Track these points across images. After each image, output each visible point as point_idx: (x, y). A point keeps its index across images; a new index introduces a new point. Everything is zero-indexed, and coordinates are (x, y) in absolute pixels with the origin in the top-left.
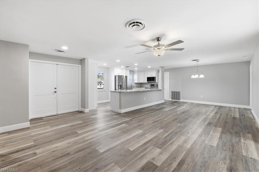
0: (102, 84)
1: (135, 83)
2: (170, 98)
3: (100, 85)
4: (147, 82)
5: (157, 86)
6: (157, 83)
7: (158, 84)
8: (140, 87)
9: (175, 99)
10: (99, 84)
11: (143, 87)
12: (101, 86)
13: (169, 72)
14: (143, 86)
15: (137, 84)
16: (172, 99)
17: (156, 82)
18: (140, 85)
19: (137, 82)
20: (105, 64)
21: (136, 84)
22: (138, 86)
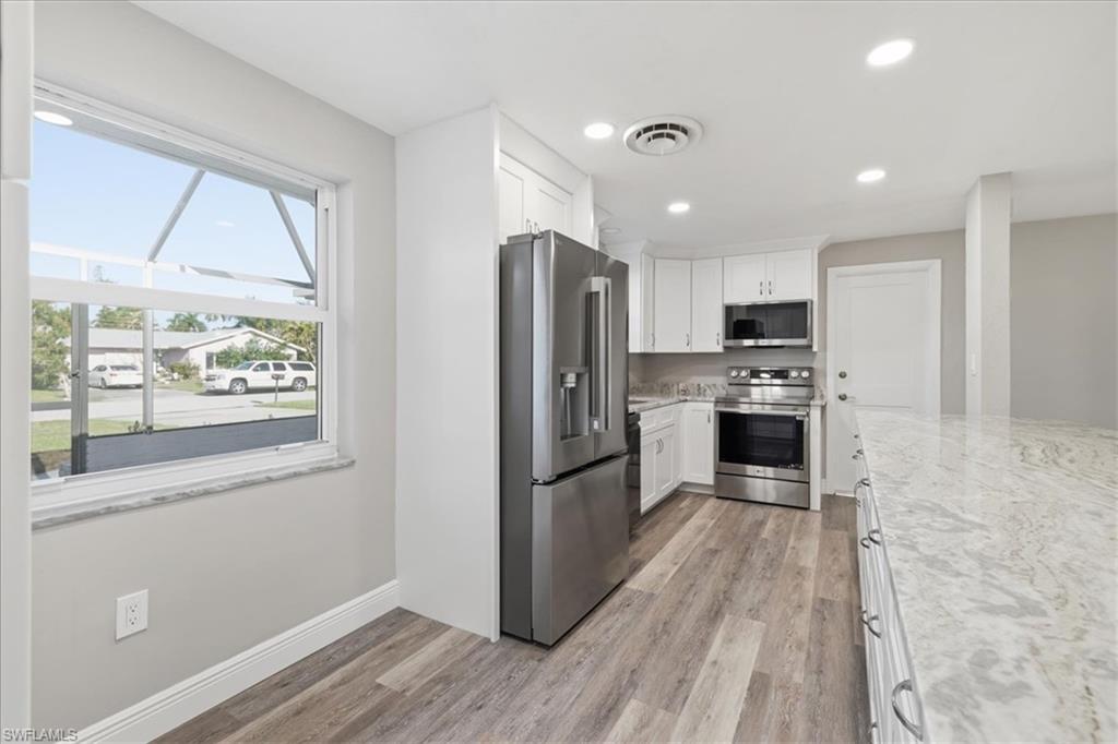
0: (286, 363)
3: (272, 371)
4: (720, 349)
5: (812, 383)
7: (817, 366)
10: (270, 363)
12: (277, 378)
13: (938, 263)
17: (815, 347)
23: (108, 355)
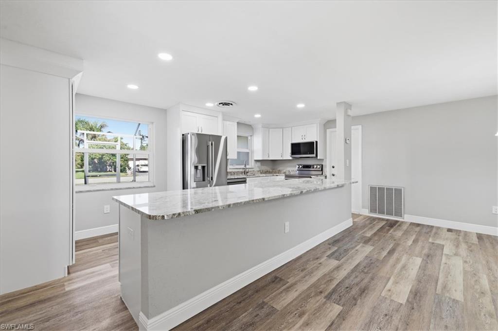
1: (257, 161)
2: (363, 207)
4: (291, 158)
5: (322, 170)
6: (322, 160)
7: (323, 164)
8: (270, 172)
9: (381, 212)
11: (279, 172)
13: (360, 127)
14: (280, 168)
15: (261, 165)
16: (373, 210)
17: (318, 158)
18: (271, 166)
19: (261, 159)
20: (133, 87)
21: (259, 164)
22: (265, 168)
23: (141, 161)
